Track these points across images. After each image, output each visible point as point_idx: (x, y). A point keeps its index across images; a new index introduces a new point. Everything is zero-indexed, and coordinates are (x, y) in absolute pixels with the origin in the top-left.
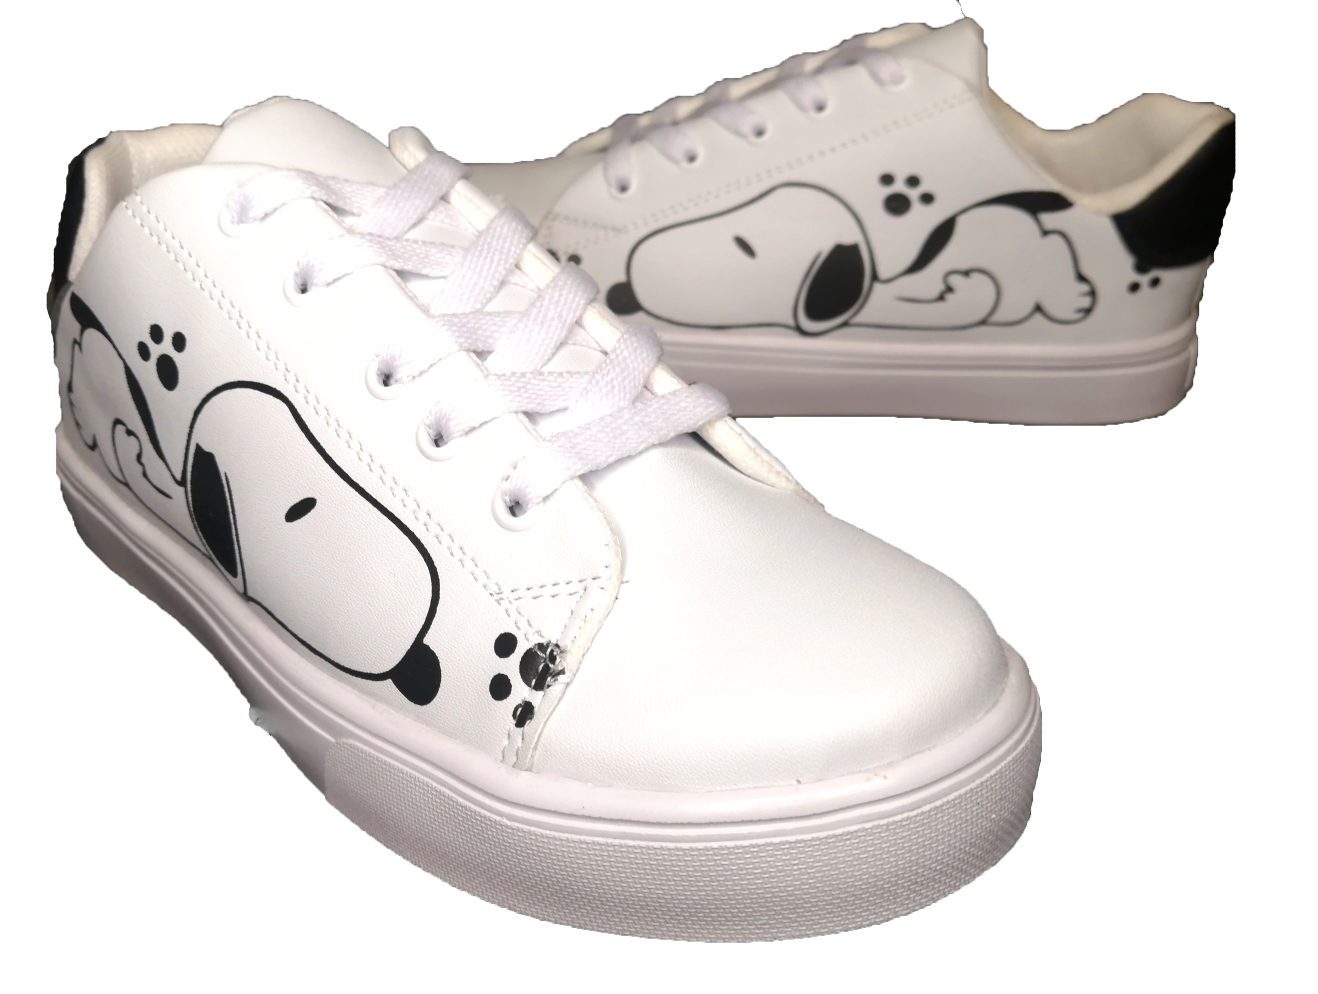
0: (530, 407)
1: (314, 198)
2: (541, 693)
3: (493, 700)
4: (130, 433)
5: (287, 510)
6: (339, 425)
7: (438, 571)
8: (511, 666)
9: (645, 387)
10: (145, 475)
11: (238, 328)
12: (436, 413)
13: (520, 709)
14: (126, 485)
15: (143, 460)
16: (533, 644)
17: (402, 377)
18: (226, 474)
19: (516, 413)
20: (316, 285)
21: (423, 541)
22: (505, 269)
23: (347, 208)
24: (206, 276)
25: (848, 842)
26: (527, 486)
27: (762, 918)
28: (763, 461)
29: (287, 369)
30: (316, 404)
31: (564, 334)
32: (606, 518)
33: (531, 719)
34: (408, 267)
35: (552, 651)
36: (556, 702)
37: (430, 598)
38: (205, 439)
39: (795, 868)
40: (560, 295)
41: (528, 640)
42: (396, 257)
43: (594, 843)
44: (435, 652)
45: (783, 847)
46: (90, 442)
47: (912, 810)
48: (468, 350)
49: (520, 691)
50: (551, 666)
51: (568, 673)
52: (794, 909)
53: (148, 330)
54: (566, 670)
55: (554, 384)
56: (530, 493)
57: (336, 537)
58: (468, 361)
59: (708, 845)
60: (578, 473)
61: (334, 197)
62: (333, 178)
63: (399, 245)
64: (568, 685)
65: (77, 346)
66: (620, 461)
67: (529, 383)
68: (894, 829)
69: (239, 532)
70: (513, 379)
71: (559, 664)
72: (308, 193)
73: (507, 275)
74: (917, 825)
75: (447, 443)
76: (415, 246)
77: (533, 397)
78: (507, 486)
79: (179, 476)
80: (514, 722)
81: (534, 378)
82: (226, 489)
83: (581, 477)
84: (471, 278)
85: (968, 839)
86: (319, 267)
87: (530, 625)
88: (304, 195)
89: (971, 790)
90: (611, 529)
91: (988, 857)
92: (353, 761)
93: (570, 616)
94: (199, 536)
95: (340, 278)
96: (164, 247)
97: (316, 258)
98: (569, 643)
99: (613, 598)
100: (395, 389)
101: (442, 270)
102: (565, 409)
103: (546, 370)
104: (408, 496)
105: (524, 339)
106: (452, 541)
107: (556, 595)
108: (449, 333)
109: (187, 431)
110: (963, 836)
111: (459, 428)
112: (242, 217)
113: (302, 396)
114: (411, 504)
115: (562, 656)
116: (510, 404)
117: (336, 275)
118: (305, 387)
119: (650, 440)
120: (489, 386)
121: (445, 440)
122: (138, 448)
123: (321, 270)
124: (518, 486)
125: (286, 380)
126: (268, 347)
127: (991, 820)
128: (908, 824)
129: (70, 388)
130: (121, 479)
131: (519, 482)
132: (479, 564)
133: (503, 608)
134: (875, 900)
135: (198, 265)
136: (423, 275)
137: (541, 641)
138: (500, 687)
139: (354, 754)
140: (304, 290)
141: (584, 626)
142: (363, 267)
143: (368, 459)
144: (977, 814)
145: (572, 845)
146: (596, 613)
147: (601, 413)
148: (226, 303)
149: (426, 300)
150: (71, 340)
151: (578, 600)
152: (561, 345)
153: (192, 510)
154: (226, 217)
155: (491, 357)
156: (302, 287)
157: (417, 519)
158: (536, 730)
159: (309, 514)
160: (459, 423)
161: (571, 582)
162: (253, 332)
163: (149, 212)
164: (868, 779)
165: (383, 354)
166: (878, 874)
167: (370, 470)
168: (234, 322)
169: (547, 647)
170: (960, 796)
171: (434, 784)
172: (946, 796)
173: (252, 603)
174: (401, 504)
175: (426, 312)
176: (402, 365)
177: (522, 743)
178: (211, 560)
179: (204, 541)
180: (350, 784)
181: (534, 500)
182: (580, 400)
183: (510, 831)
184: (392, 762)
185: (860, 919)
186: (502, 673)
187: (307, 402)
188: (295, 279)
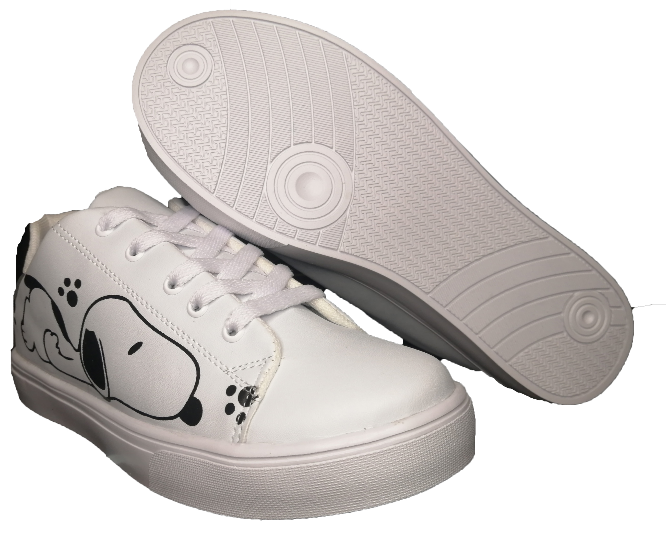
0: (236, 291)
1: (137, 218)
2: (248, 408)
3: (227, 415)
4: (53, 334)
5: (129, 350)
6: (152, 308)
7: (199, 364)
8: (234, 399)
9: (285, 287)
10: (60, 353)
11: (105, 273)
12: (195, 296)
13: (239, 417)
14: (50, 363)
15: (59, 346)
16: (244, 388)
17: (179, 284)
18: (100, 339)
19: (231, 294)
20: (140, 251)
21: (192, 352)
22: (222, 245)
23: (151, 223)
24: (90, 253)
25: (390, 454)
26: (237, 321)
27: (356, 498)
28: (340, 315)
29: (128, 287)
30: (142, 300)
31: (249, 267)
32: (272, 332)
33: (244, 420)
34: (180, 243)
35: (252, 389)
36: (255, 410)
37: (196, 377)
38: (89, 326)
39: (368, 469)
40: (247, 253)
41: (241, 386)
42: (174, 239)
43: (276, 470)
44: (199, 400)
45: (361, 458)
46: (31, 348)
47: (416, 438)
48: (208, 272)
49: (239, 409)
50: (252, 395)
51: (260, 397)
52: (369, 491)
53: (63, 281)
54: (259, 396)
55: (246, 284)
56: (238, 325)
57: (152, 357)
58: (209, 277)
59: (328, 462)
60: (259, 315)
61: (146, 218)
62: (145, 212)
63: (176, 235)
64: (260, 402)
65: (27, 300)
66: (277, 312)
67: (236, 283)
68: (410, 447)
70: (228, 281)
71: (255, 394)
72: (135, 216)
73: (223, 247)
74: (420, 444)
76: (182, 236)
77: (238, 288)
78: (228, 323)
79: (77, 347)
80: (237, 423)
81: (238, 281)
82: (100, 347)
83: (261, 317)
84: (207, 248)
85: (444, 454)
86: (141, 243)
87: (242, 380)
88: (133, 217)
89: (442, 429)
90: (275, 336)
91: (455, 466)
92: (163, 460)
93: (259, 373)
94: (86, 374)
95: (150, 248)
96: (71, 244)
97: (140, 240)
98: (259, 384)
99: (278, 364)
100: (177, 289)
101: (195, 245)
102: (252, 294)
103: (243, 279)
104: (185, 334)
105: (232, 268)
106: (205, 350)
107: (253, 367)
108: (200, 264)
109: (81, 324)
110: (441, 452)
111: (206, 301)
112: (106, 227)
113: (135, 298)
114: (185, 337)
115: (257, 390)
116: (228, 290)
117: (149, 247)
118: (136, 294)
119: (290, 304)
120: (218, 283)
121: (200, 308)
122: (57, 340)
123: (142, 245)
124: (233, 322)
125: (127, 292)
126: (119, 279)
127: (454, 446)
128: (416, 444)
129: (22, 323)
130: (48, 361)
131: (234, 320)
132: (217, 359)
133: (229, 375)
134: (406, 484)
135: (87, 249)
136: (187, 247)
137: (247, 386)
138: (230, 409)
139: (163, 456)
140: (134, 254)
141: (266, 377)
142: (160, 242)
143: (166, 320)
144: (447, 442)
145: (266, 472)
146: (271, 371)
147: (268, 294)
148: (100, 263)
149: (189, 256)
150: (24, 298)
151: (262, 367)
152: (248, 272)
153: (83, 362)
154: (99, 228)
155: (218, 275)
156: (134, 253)
157: (189, 343)
158: (247, 423)
159: (139, 349)
160: (205, 300)
161: (259, 361)
162: (112, 274)
163: (64, 230)
164: (396, 425)
165: (171, 275)
166: (405, 470)
167: (167, 325)
168: (103, 271)
169: (250, 388)
170: (437, 432)
171: (202, 459)
172: (431, 431)
173: (112, 401)
174: (181, 338)
175: (189, 258)
176: (180, 278)
177: (241, 431)
178: (92, 385)
179: (89, 376)
180: (162, 474)
181: (240, 327)
182: (258, 290)
183: (238, 472)
184: (181, 455)
185: (400, 495)
186: (230, 402)
187: (138, 300)
188: (131, 250)
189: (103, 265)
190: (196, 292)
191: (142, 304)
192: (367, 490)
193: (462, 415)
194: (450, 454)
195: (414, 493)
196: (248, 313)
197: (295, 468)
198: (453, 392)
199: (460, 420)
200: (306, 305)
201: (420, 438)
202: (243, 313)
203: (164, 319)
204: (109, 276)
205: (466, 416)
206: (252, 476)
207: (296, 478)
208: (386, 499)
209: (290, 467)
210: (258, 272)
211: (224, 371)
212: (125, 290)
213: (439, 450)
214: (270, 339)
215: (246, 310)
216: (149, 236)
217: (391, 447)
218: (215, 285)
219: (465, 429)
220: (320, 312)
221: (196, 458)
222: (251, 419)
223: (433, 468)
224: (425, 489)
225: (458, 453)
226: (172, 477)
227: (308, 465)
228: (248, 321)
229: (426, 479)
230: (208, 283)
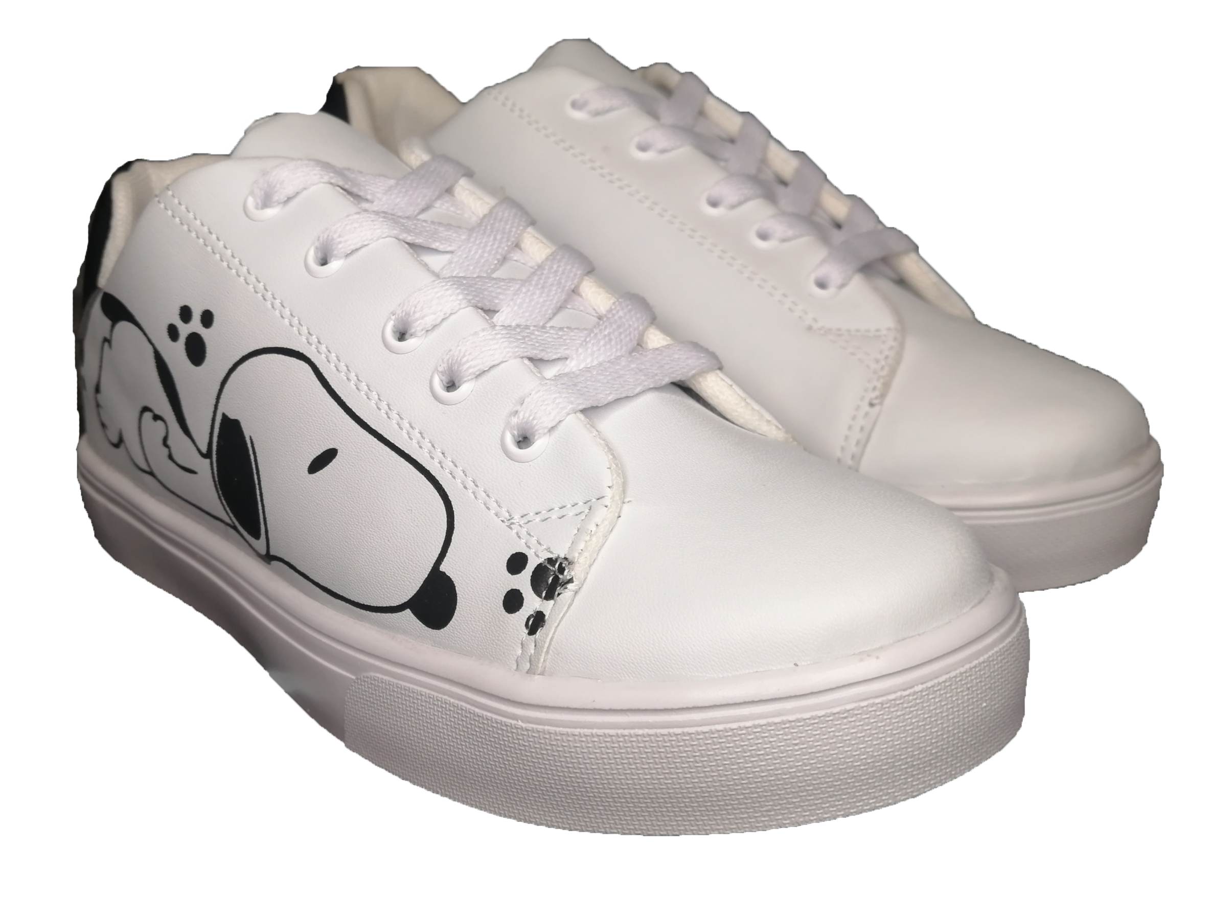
0: (535, 352)
1: (331, 184)
2: (552, 602)
3: (507, 613)
4: (157, 417)
5: (310, 463)
6: (358, 379)
7: (453, 503)
8: (523, 581)
9: (638, 344)
10: (170, 457)
11: (263, 300)
12: (448, 360)
13: (532, 619)
14: (151, 474)
15: (169, 442)
16: (543, 560)
17: (415, 332)
18: (251, 437)
19: (522, 358)
20: (336, 256)
21: (437, 477)
22: (507, 246)
23: (361, 194)
24: (233, 256)
25: (845, 720)
26: (534, 419)
27: (767, 804)
28: (753, 409)
29: (309, 333)
30: (337, 362)
31: (563, 297)
32: (607, 445)
33: (542, 627)
34: (419, 241)
35: (561, 564)
36: (566, 608)
37: (446, 529)
38: (231, 408)
39: (796, 748)
40: (559, 266)
41: (537, 556)
42: (408, 231)
43: (605, 735)
44: (451, 577)
45: (784, 726)
46: (115, 440)
47: (904, 690)
48: (476, 307)
49: (532, 603)
50: (561, 576)
51: (576, 582)
52: (797, 792)
53: (177, 311)
54: (574, 579)
55: (555, 336)
56: (535, 426)
57: (357, 482)
58: (478, 320)
59: (713, 728)
60: (581, 407)
61: (350, 183)
62: (349, 169)
63: (410, 223)
64: (576, 592)
65: (106, 344)
66: (618, 401)
67: (533, 334)
68: (889, 707)
69: (263, 491)
70: (518, 330)
71: (567, 574)
72: (326, 178)
73: (509, 252)
74: (910, 704)
75: (459, 387)
76: (424, 224)
77: (537, 345)
78: (515, 420)
79: (204, 449)
80: (527, 631)
81: (538, 331)
82: (251, 452)
83: (583, 411)
84: (476, 252)
85: (960, 724)
86: (339, 240)
87: (540, 544)
88: (322, 180)
89: (961, 674)
90: (612, 454)
91: (982, 749)
92: (373, 694)
93: (576, 532)
94: (223, 505)
95: (357, 250)
96: (193, 234)
97: (335, 232)
98: (576, 555)
99: (617, 515)
100: (410, 343)
101: (450, 246)
102: (567, 359)
103: (548, 325)
104: (424, 438)
105: (527, 300)
106: (466, 475)
107: (563, 516)
108: (459, 291)
109: (214, 402)
110: (955, 720)
111: (471, 371)
112: (266, 202)
113: (323, 356)
114: (427, 445)
115: (570, 566)
116: (516, 350)
117: (353, 247)
118: (327, 348)
119: (646, 383)
120: (496, 334)
121: (457, 384)
122: (165, 431)
123: (340, 242)
124: (525, 420)
125: (308, 342)
126: (292, 315)
127: (982, 709)
128: (902, 703)
129: (97, 390)
130: (146, 468)
131: (527, 415)
132: (491, 495)
133: (515, 531)
134: (874, 782)
135: (225, 247)
136: (433, 249)
137: (550, 556)
138: (513, 601)
139: (375, 685)
140: (324, 262)
141: (590, 540)
142: (378, 239)
143: (386, 407)
144: (968, 699)
145: (584, 739)
146: (601, 528)
147: (601, 359)
148: (252, 279)
149: (437, 269)
150: (100, 339)
151: (583, 518)
152: (560, 308)
153: (217, 479)
154: (251, 202)
155: (498, 314)
156: (322, 259)
157: (432, 458)
158: (547, 635)
159: (331, 464)
160: (469, 368)
161: (576, 504)
162: (277, 302)
163: (180, 204)
164: (862, 660)
165: (399, 312)
166: (876, 754)
167: (389, 417)
168: (259, 295)
169: (556, 560)
170: (950, 679)
171: (452, 700)
172: (936, 678)
173: (274, 563)
174: (417, 446)
175: (437, 276)
176: (417, 320)
177: (535, 649)
178: (235, 528)
179: (228, 509)
180: (370, 719)
181: (540, 431)
182: (580, 350)
183: (525, 733)
184: (411, 686)
185: (861, 804)
186: (514, 588)
187: (328, 361)
188: (316, 253)
189: (259, 282)
190: (450, 351)
191: (338, 370)
192: (793, 790)
193: (1004, 644)
194: (973, 725)
195: (890, 801)
196: (557, 401)
197: (643, 736)
198: (988, 592)
199: (1000, 656)
200: (681, 384)
201: (912, 690)
202: (546, 403)
203: (384, 405)
204: (270, 306)
205: (1012, 646)
206: (555, 743)
207: (644, 756)
208: (831, 809)
209: (632, 732)
210: (582, 308)
211: (502, 521)
212: (304, 339)
213: (951, 717)
214: (602, 459)
215: (555, 396)
216: (356, 225)
217: (849, 707)
218: (491, 337)
219: (1008, 673)
220: (710, 401)
221: (440, 696)
222: (557, 627)
223: (936, 753)
224: (915, 794)
225: (991, 723)
226: (391, 728)
227: (671, 731)
228: (557, 420)
229: (918, 774)
230: (476, 333)
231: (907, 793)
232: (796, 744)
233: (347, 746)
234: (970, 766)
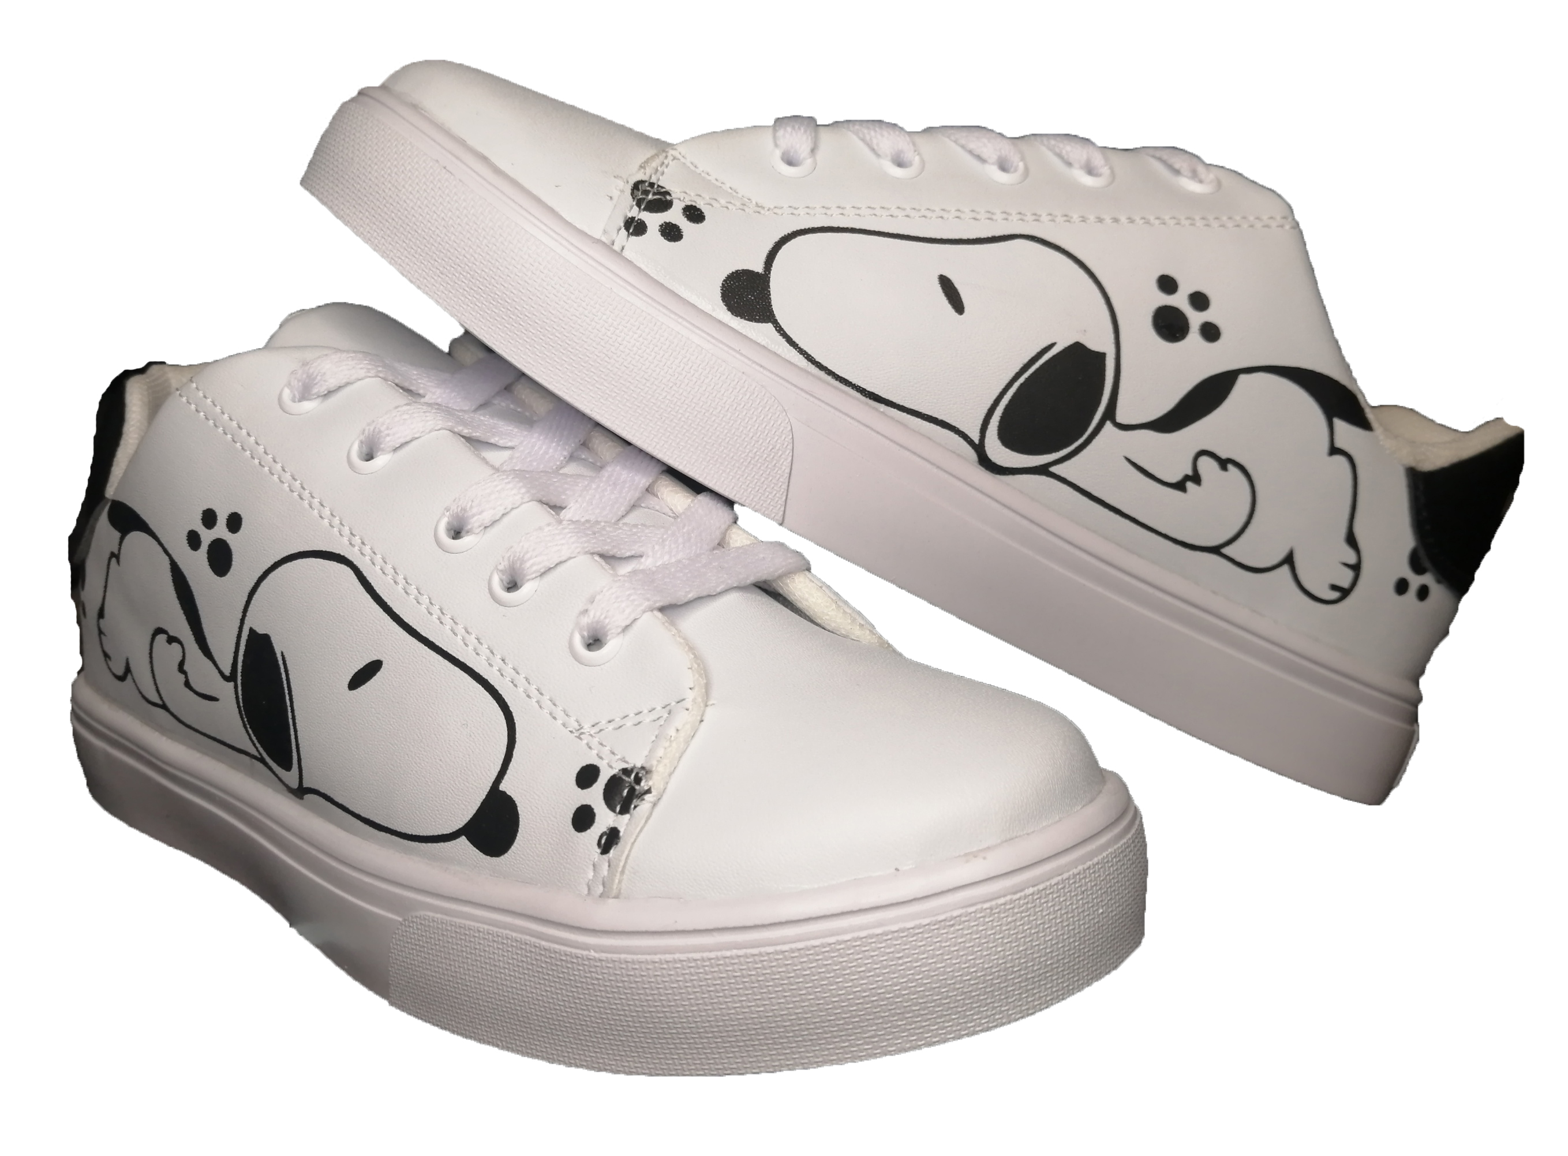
0: (606, 548)
1: (379, 377)
2: (627, 816)
3: (576, 832)
5: (350, 678)
6: (407, 582)
7: (514, 715)
8: (594, 796)
9: (719, 544)
11: (299, 500)
12: (509, 558)
13: (604, 838)
16: (617, 771)
17: (471, 529)
18: (282, 653)
19: (593, 554)
20: (383, 450)
21: (497, 687)
22: (574, 443)
23: (413, 388)
24: (265, 453)
25: (952, 929)
26: (605, 618)
27: (870, 1029)
28: (845, 612)
29: (351, 533)
30: (383, 564)
31: (636, 497)
32: (687, 644)
33: (617, 844)
34: (476, 434)
35: (637, 774)
36: (643, 821)
37: (506, 744)
38: (259, 621)
39: (900, 962)
41: (611, 767)
42: (465, 424)
43: (689, 960)
44: (512, 796)
45: (886, 938)
46: (120, 672)
47: (1015, 893)
48: (541, 502)
49: (605, 818)
50: (637, 787)
51: (654, 792)
52: (903, 1013)
53: (199, 516)
54: (652, 790)
55: (629, 533)
56: (607, 625)
57: (404, 696)
58: (543, 515)
59: (809, 944)
60: (658, 605)
63: (466, 416)
64: (655, 804)
65: (114, 560)
66: (699, 599)
67: (605, 530)
68: (999, 913)
69: (296, 713)
70: (587, 525)
71: (644, 785)
72: (374, 372)
73: (576, 450)
74: (1021, 909)
75: (521, 587)
76: (482, 418)
77: (609, 541)
78: (585, 620)
79: (227, 672)
80: (599, 851)
81: (609, 527)
83: (662, 609)
84: (540, 448)
85: (1076, 932)
86: (386, 432)
87: (613, 753)
88: (371, 374)
89: (1074, 876)
90: (694, 654)
91: (1100, 961)
92: (423, 936)
93: (654, 738)
94: (249, 735)
95: (407, 443)
96: (220, 430)
97: (383, 424)
98: (655, 763)
99: (699, 718)
100: (466, 541)
101: (510, 441)
102: (641, 556)
103: (621, 522)
104: (482, 644)
105: (597, 496)
106: (529, 683)
107: (639, 723)
108: (521, 484)
109: (240, 616)
110: (1071, 928)
111: (535, 568)
112: (305, 394)
113: (367, 558)
114: (484, 650)
115: (648, 776)
116: (586, 545)
117: (403, 440)
118: (371, 549)
119: (730, 582)
120: (564, 529)
121: (519, 584)
123: (388, 435)
124: (596, 619)
125: (351, 544)
126: (332, 515)
127: (1099, 915)
128: (1013, 908)
129: (101, 614)
130: (158, 701)
131: (598, 614)
132: (557, 703)
133: (585, 742)
134: (986, 999)
135: (257, 443)
136: (491, 444)
137: (625, 766)
138: (583, 818)
139: (425, 926)
140: (369, 457)
141: (670, 746)
142: (430, 432)
143: (439, 612)
144: (1083, 904)
145: (665, 966)
146: (682, 734)
147: (680, 556)
148: (287, 476)
149: (497, 464)
150: (107, 555)
151: (662, 723)
152: (634, 507)
153: (242, 705)
154: (287, 394)
155: (564, 511)
156: (367, 455)
157: (491, 665)
158: (623, 852)
159: (375, 678)
160: (532, 565)
161: (654, 709)
162: (316, 501)
163: (205, 397)
164: (967, 861)
165: (454, 508)
166: (986, 966)
167: (441, 623)
168: (295, 494)
169: (632, 770)
170: (1063, 881)
171: (514, 935)
172: (1048, 880)
174: (474, 653)
175: (497, 470)
176: (474, 515)
177: (608, 870)
178: (262, 760)
179: (254, 738)
180: (419, 967)
181: (613, 631)
182: (657, 547)
183: (599, 964)
184: (468, 923)
185: (972, 1024)
186: (585, 803)
187: (374, 564)
188: (360, 447)
189: (295, 480)
190: (511, 547)
191: (384, 573)
192: (898, 1011)
193: (1119, 845)
194: (1090, 933)
195: (1004, 1021)
196: (632, 598)
197: (731, 957)
199: (1115, 857)
200: (766, 587)
201: (1022, 894)
202: (619, 600)
203: (435, 610)
204: (307, 506)
205: (1126, 849)
206: (632, 973)
207: (733, 981)
208: (941, 1032)
209: (719, 954)
210: (657, 508)
211: (571, 732)
212: (345, 540)
213: (1065, 924)
214: (682, 659)
215: (628, 593)
216: (406, 416)
217: (955, 913)
218: (557, 532)
219: (1125, 877)
220: (799, 605)
221: (501, 930)
222: (633, 844)
223: (1051, 964)
224: (1030, 1012)
225: (1108, 932)
226: (444, 974)
227: (763, 950)
228: (632, 618)
229: (1033, 989)
230: (540, 528)
231: (1021, 1012)
232: (899, 958)
233: (392, 1004)
234: (1088, 980)
